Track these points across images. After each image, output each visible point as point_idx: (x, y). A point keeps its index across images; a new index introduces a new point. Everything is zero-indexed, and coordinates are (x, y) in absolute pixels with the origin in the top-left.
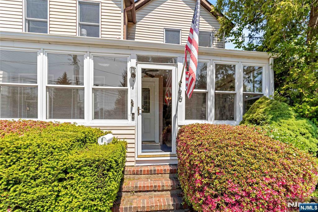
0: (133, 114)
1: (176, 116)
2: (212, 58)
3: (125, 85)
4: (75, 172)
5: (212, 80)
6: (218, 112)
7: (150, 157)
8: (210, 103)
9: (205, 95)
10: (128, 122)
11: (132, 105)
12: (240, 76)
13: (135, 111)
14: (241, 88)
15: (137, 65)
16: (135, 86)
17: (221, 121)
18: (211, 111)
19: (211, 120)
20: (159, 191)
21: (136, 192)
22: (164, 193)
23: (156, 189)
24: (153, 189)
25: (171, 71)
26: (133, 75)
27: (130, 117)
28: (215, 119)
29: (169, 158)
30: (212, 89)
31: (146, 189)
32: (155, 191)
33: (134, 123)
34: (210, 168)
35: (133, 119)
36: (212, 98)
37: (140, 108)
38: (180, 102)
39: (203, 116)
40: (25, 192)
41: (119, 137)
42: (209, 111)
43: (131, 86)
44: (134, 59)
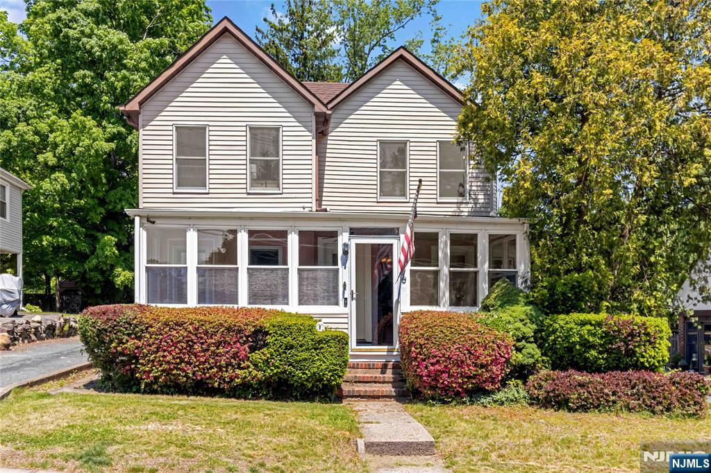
0: (346, 299)
1: (398, 301)
2: (445, 226)
3: (335, 263)
4: (325, 344)
5: (445, 254)
6: (453, 296)
7: (367, 351)
8: (444, 285)
9: (436, 273)
10: (340, 309)
11: (345, 289)
12: (484, 247)
13: (347, 295)
14: (485, 262)
15: (349, 239)
16: (347, 265)
17: (457, 308)
18: (444, 295)
19: (444, 306)
20: (380, 383)
21: (355, 382)
22: (385, 385)
23: (376, 380)
24: (373, 380)
25: (392, 245)
26: (346, 253)
27: (341, 302)
28: (450, 305)
29: (385, 353)
30: (445, 267)
31: (366, 380)
32: (375, 382)
33: (347, 310)
34: (422, 341)
35: (346, 305)
36: (444, 278)
37: (354, 292)
38: (404, 283)
39: (434, 301)
40: (296, 355)
41: (330, 326)
42: (441, 294)
43: (342, 265)
44: (346, 232)
